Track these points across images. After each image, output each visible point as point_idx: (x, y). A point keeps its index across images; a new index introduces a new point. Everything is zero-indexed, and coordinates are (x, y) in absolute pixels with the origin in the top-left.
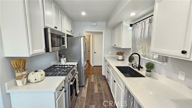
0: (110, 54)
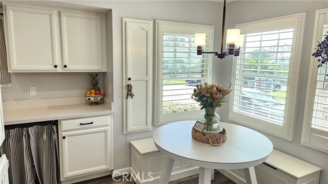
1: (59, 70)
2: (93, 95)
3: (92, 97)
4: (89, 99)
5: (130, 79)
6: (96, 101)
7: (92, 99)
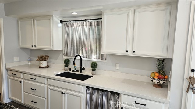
0: (17, 61)
1: (130, 54)
2: (156, 78)
3: (155, 79)
4: (152, 81)
5: (193, 71)
6: (158, 84)
7: (155, 81)
